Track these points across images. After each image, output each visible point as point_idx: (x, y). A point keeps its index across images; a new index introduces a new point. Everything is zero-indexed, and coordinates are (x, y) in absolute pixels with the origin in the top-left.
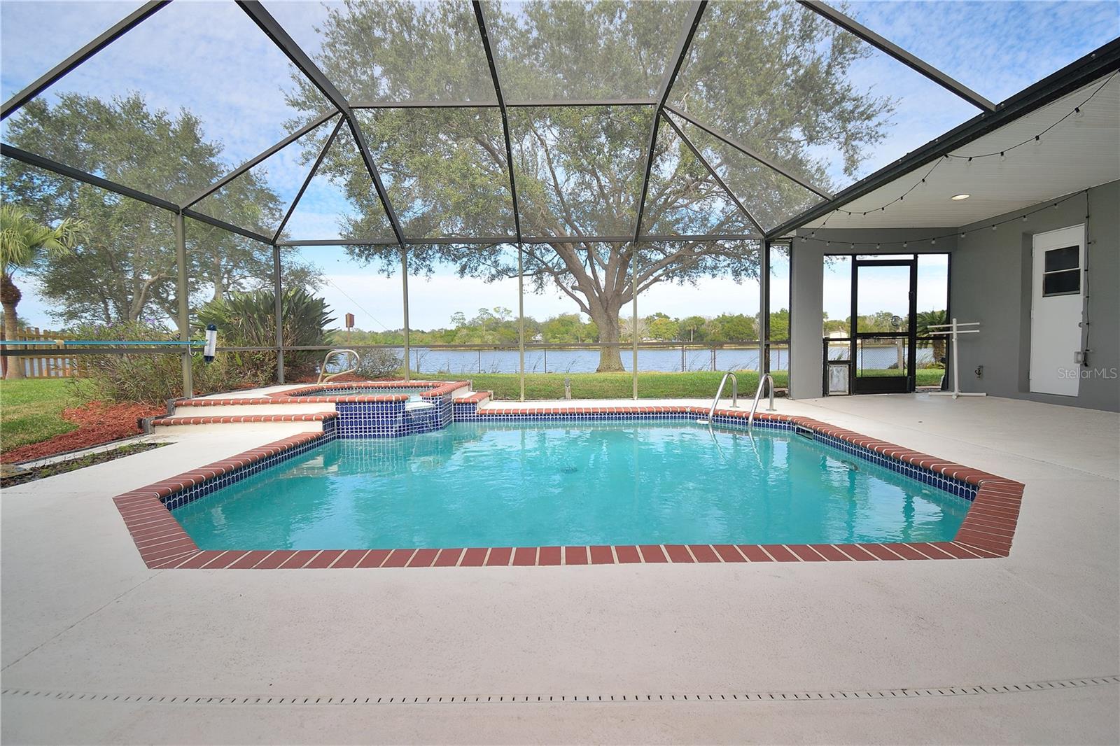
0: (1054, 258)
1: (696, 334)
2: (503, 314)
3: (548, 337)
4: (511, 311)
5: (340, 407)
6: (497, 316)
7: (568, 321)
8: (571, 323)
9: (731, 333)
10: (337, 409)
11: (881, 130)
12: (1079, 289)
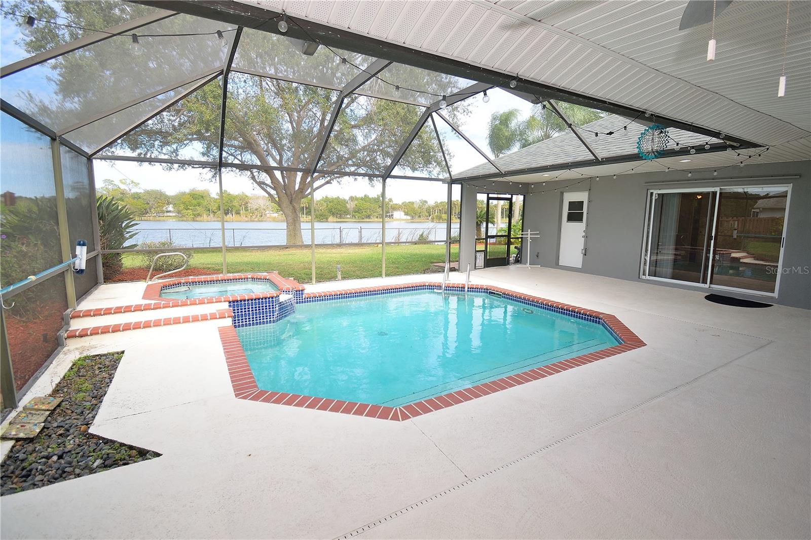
0: (572, 205)
1: (308, 210)
2: (131, 186)
3: (180, 208)
4: (138, 184)
5: (232, 304)
6: (123, 187)
7: (199, 196)
8: (202, 197)
9: (333, 210)
10: (230, 306)
11: (470, 108)
12: (582, 220)
